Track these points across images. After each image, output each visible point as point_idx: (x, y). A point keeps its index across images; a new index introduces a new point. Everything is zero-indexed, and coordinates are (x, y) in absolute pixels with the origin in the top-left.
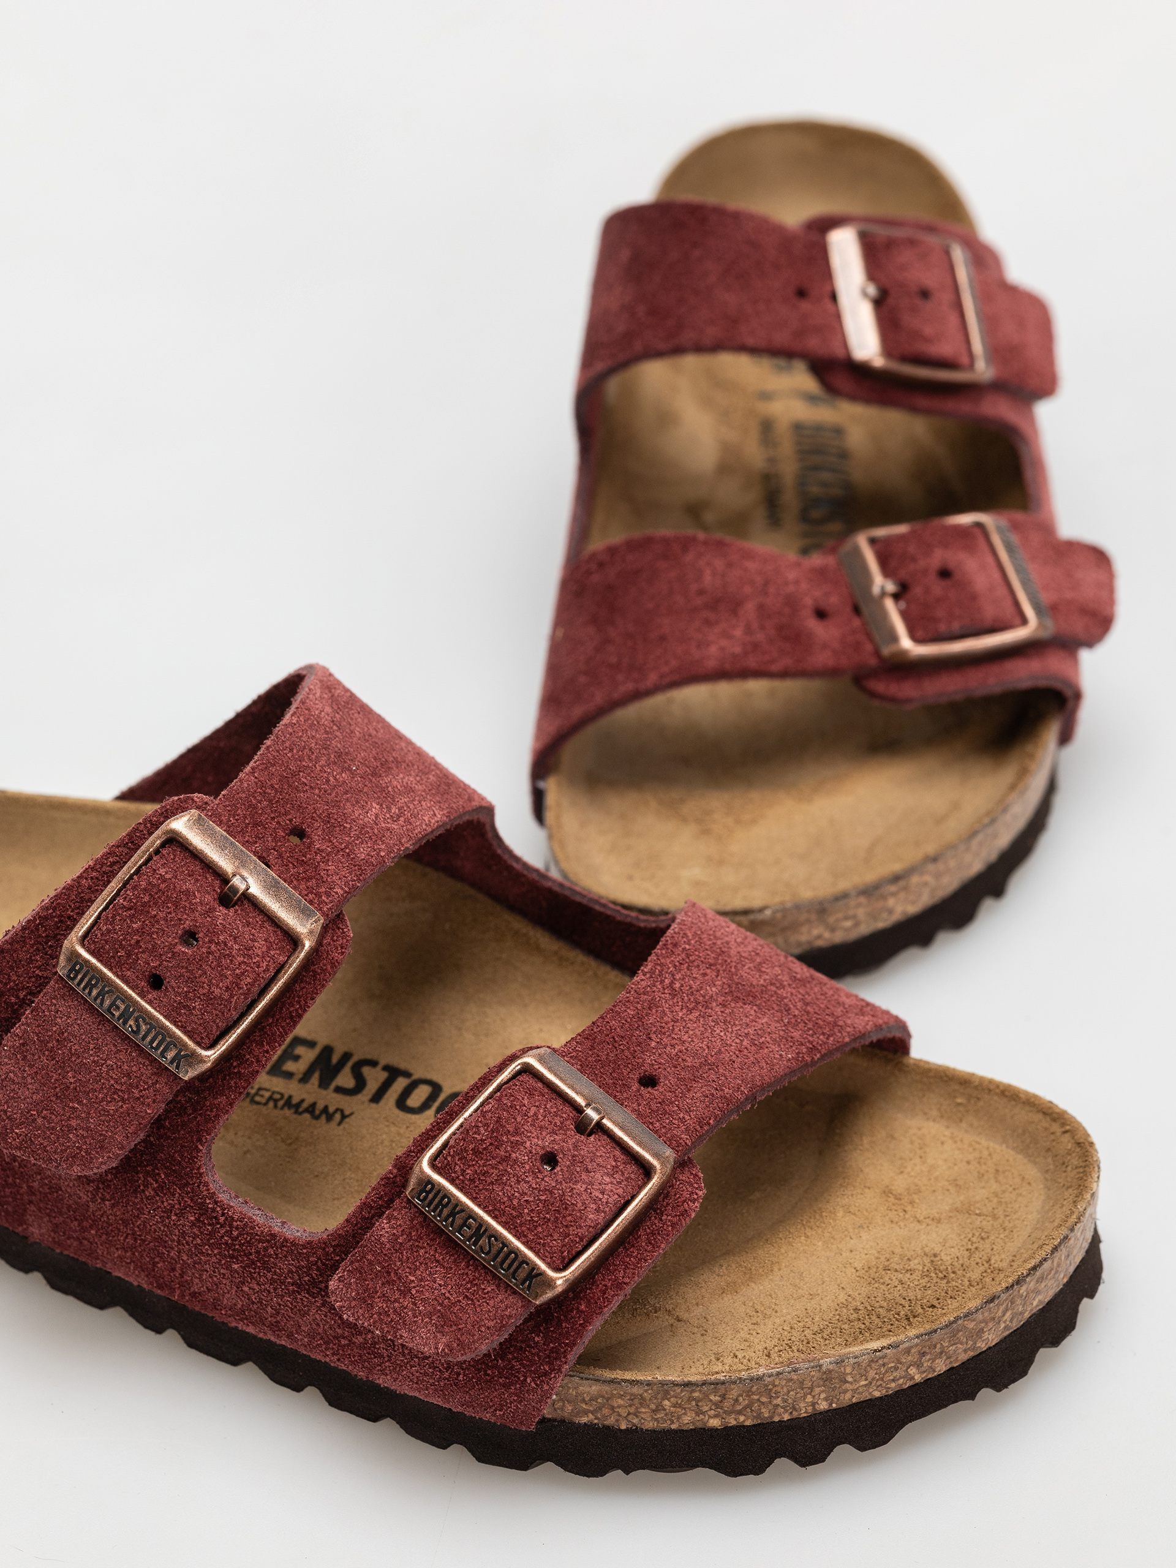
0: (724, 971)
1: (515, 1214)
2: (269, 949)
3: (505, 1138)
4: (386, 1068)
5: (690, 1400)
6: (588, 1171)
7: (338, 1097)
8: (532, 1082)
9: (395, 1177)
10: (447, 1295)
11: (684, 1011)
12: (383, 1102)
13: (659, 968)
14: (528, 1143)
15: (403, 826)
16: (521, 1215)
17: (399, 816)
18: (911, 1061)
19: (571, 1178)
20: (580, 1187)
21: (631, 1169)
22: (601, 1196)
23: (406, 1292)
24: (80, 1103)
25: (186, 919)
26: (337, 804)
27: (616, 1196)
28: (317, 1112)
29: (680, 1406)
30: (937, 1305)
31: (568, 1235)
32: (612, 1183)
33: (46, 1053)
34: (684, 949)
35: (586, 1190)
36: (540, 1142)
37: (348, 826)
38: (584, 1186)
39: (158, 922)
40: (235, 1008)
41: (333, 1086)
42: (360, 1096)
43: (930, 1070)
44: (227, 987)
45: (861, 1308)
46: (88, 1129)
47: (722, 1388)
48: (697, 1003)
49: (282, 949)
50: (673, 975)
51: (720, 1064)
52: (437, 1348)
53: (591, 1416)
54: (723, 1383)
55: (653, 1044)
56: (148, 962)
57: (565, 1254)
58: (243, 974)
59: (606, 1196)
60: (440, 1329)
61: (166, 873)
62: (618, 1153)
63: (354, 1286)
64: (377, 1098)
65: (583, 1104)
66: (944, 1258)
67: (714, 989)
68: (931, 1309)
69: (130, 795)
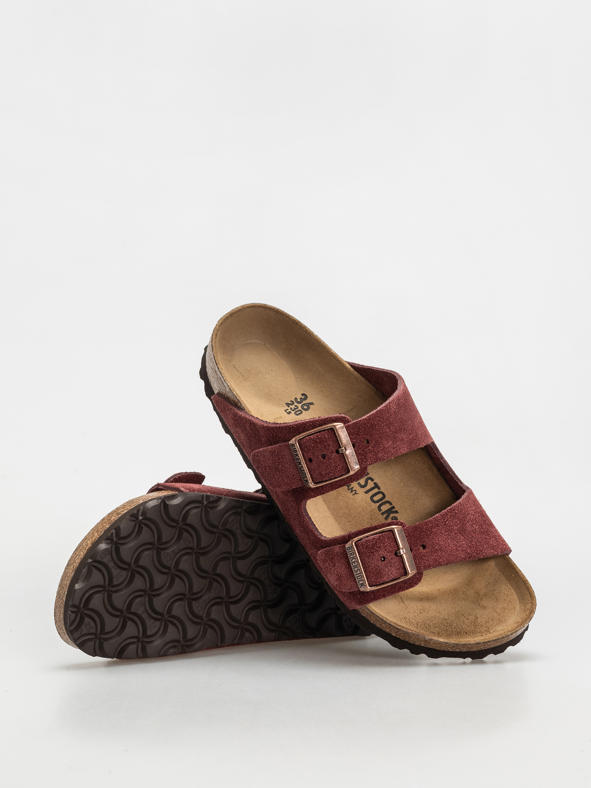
0: (462, 523)
1: (368, 566)
2: (342, 469)
3: (375, 547)
4: (375, 484)
5: (389, 628)
6: (391, 566)
7: (358, 486)
8: (392, 534)
9: (346, 538)
10: (343, 574)
11: (445, 531)
12: (368, 494)
13: (446, 515)
14: (380, 552)
15: (394, 451)
16: (369, 568)
17: (395, 448)
18: (508, 557)
19: (386, 566)
20: (386, 570)
21: (402, 571)
22: (390, 574)
23: (334, 566)
24: (279, 474)
25: (325, 451)
26: (381, 438)
27: (394, 576)
28: (350, 488)
29: (387, 627)
30: (468, 633)
31: (376, 579)
32: (395, 572)
33: (278, 457)
34: (456, 512)
35: (387, 571)
36: (383, 553)
37: (381, 446)
38: (388, 570)
39: (318, 448)
40: (325, 479)
41: (358, 482)
42: (363, 489)
43: (511, 563)
44: (326, 473)
45: (449, 623)
46: (278, 480)
47: (398, 630)
48: (449, 530)
49: (345, 471)
50: (448, 519)
51: (444, 551)
52: (334, 583)
53: (365, 615)
54: (399, 629)
55: (431, 537)
56: (310, 455)
57: (374, 584)
58: (331, 472)
59: (392, 575)
60: (337, 580)
61: (327, 437)
62: (402, 565)
63: (323, 556)
64: (367, 492)
65: (401, 547)
66: (479, 620)
67: (456, 528)
68: (465, 633)
69: (353, 366)
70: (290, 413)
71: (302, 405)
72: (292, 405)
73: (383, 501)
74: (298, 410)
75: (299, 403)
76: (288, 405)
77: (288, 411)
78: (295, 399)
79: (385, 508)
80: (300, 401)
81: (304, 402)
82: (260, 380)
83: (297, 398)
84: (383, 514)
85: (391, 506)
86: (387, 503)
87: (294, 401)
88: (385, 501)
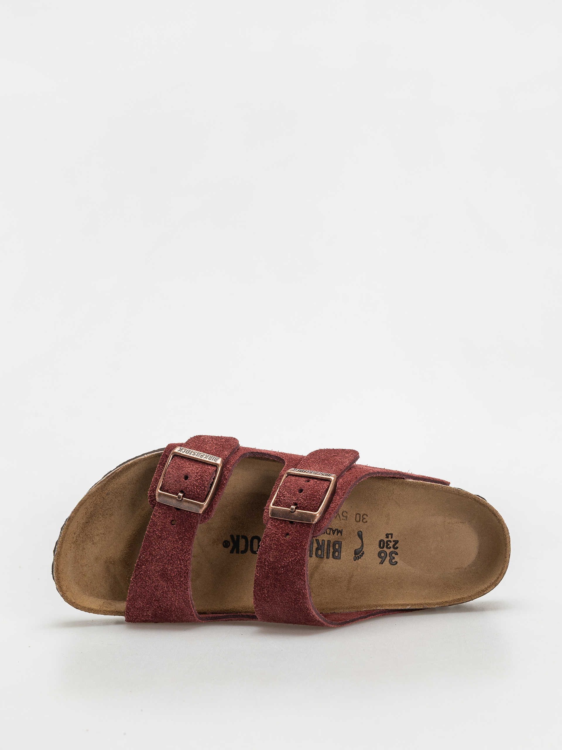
70: (387, 536)
71: (387, 554)
72: (393, 546)
73: (249, 546)
74: (385, 546)
75: (391, 553)
76: (396, 542)
77: (390, 536)
78: (397, 553)
79: (242, 543)
80: (392, 556)
81: (388, 558)
82: (435, 536)
83: (397, 556)
84: (238, 537)
85: (240, 550)
86: (245, 548)
87: (396, 550)
88: (247, 549)
